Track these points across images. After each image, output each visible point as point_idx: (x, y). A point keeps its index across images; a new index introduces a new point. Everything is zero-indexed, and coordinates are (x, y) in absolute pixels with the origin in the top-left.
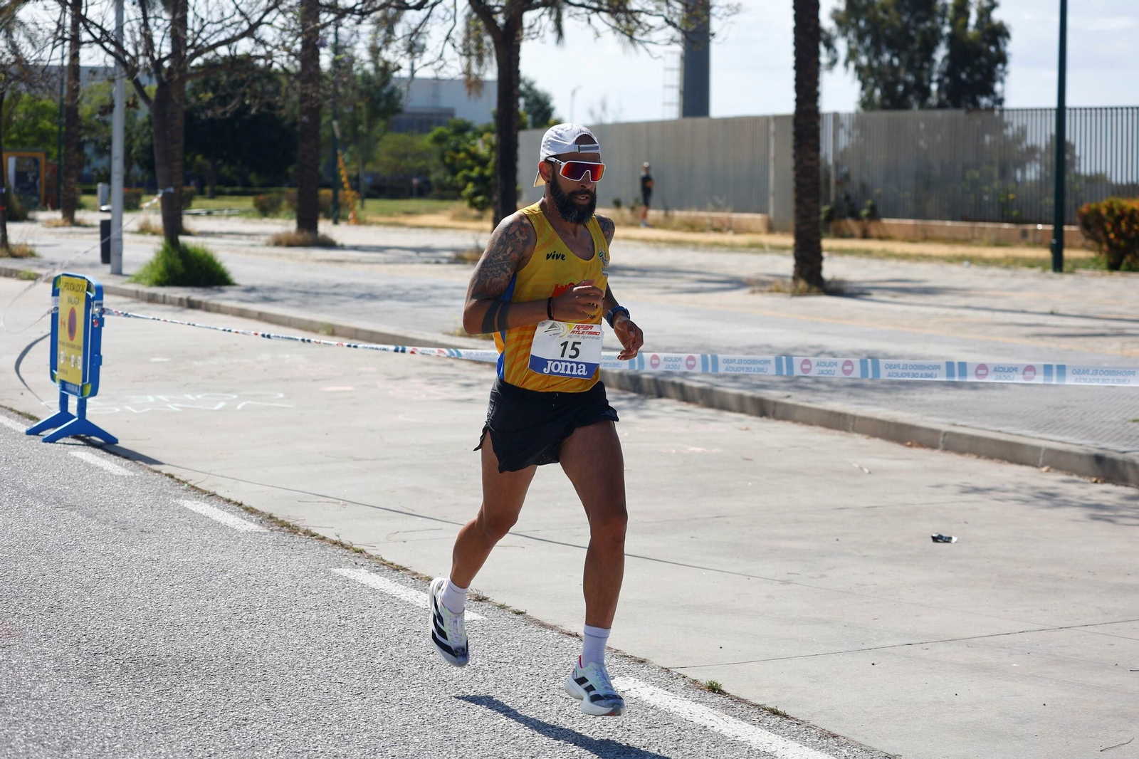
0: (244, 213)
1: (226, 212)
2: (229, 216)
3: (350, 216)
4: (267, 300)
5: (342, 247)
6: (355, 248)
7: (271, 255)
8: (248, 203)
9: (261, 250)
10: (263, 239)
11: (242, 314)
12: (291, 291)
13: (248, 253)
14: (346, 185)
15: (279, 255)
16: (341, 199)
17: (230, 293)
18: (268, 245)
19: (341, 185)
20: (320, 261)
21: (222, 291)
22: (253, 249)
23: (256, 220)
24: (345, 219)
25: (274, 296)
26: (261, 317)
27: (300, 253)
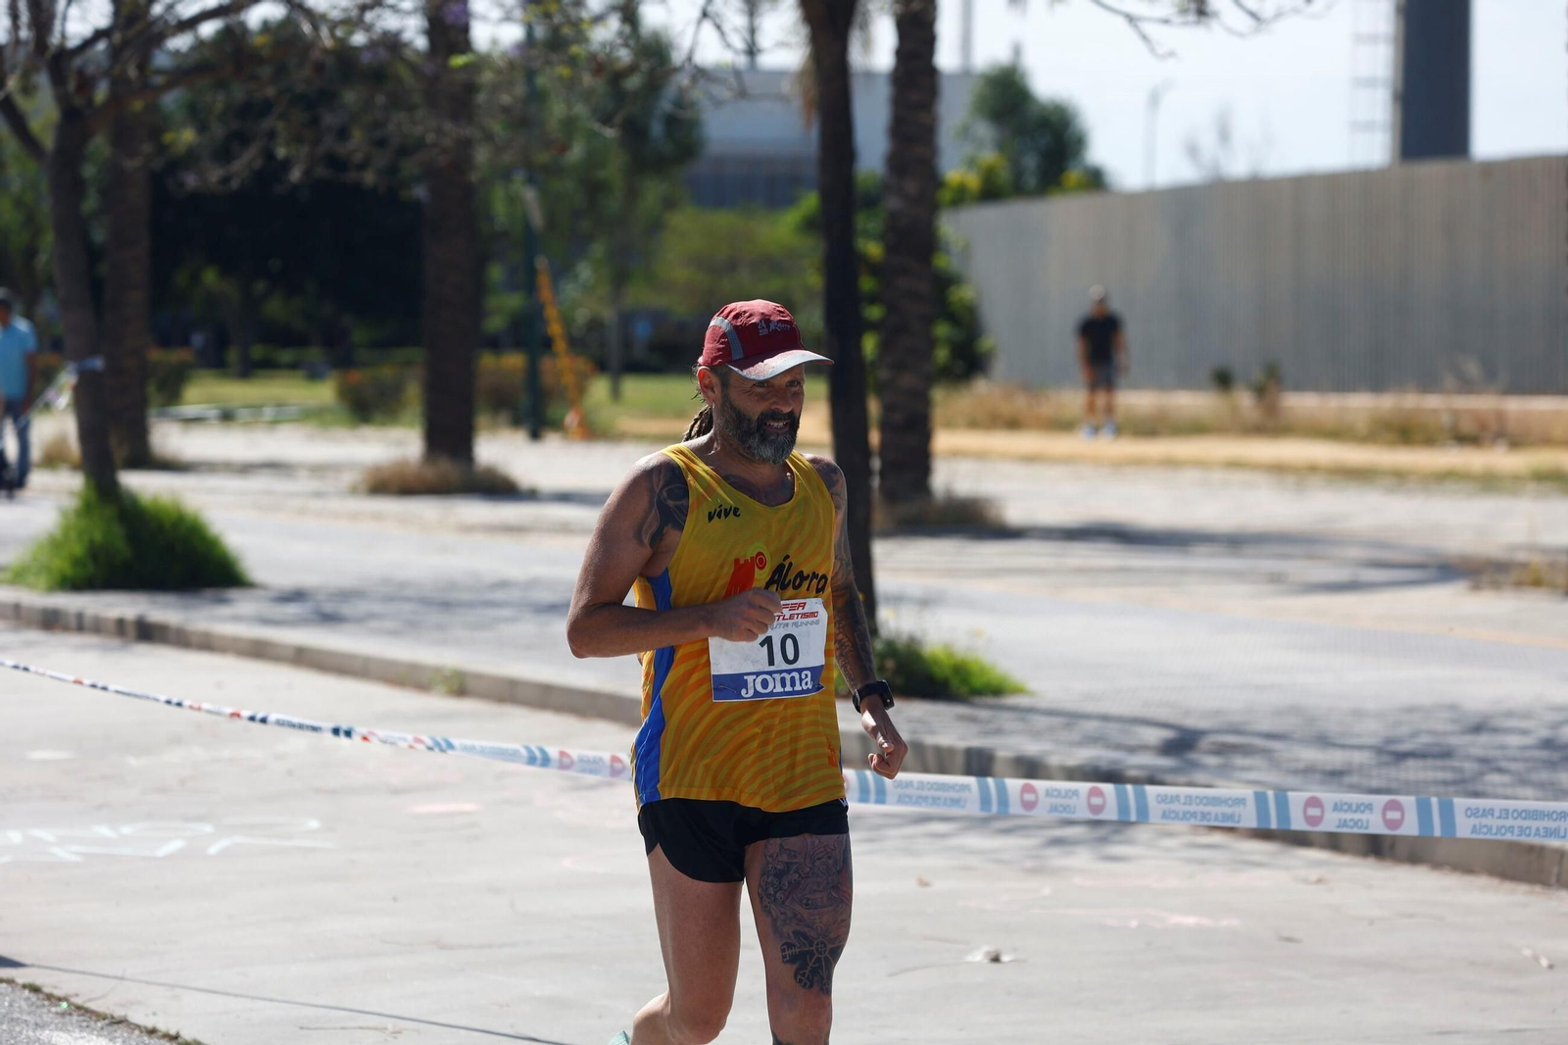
0: (312, 416)
1: (269, 413)
2: (275, 422)
3: (571, 419)
4: (329, 618)
5: (532, 495)
6: (564, 498)
7: (354, 516)
8: (324, 392)
9: (336, 504)
10: (348, 478)
11: (259, 651)
12: (389, 599)
13: (302, 512)
14: (560, 345)
15: (377, 517)
16: (548, 379)
17: (243, 604)
18: (354, 491)
19: (547, 344)
20: (469, 529)
21: (223, 601)
22: (316, 504)
23: (342, 432)
24: (557, 426)
25: (346, 609)
26: (302, 658)
27: (426, 509)
